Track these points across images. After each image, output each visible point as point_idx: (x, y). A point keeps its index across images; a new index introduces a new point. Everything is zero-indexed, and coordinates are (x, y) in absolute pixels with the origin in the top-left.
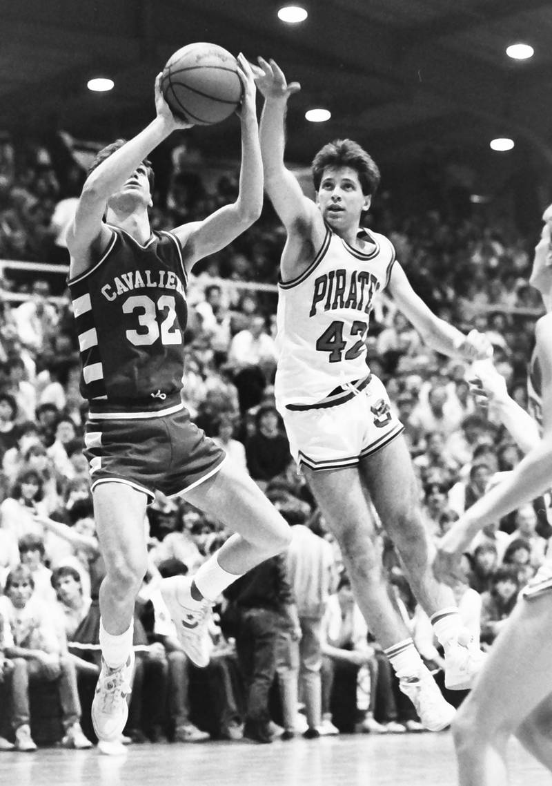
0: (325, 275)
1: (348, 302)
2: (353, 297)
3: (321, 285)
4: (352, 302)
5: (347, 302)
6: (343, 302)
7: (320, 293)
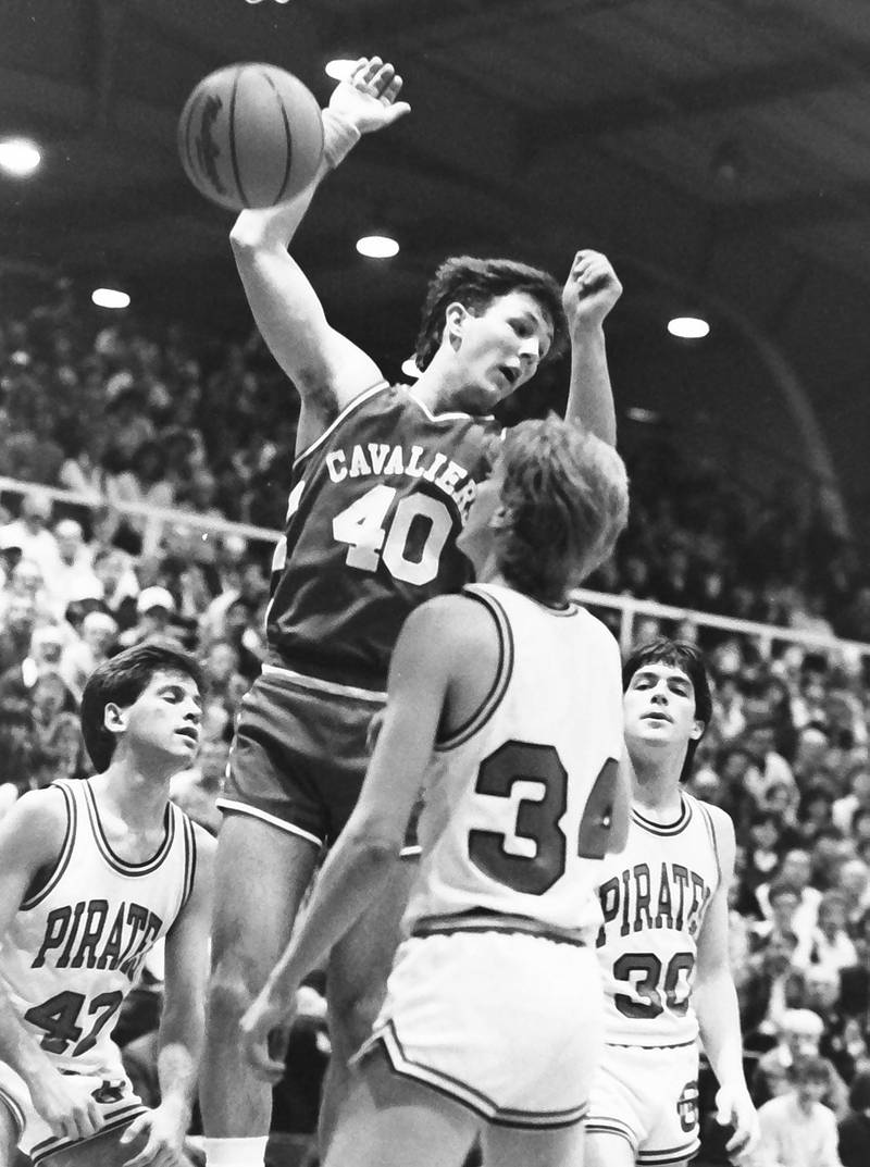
0: (69, 908)
1: (103, 959)
2: (113, 950)
3: (59, 923)
4: (110, 958)
5: (100, 958)
6: (95, 958)
7: (55, 935)
